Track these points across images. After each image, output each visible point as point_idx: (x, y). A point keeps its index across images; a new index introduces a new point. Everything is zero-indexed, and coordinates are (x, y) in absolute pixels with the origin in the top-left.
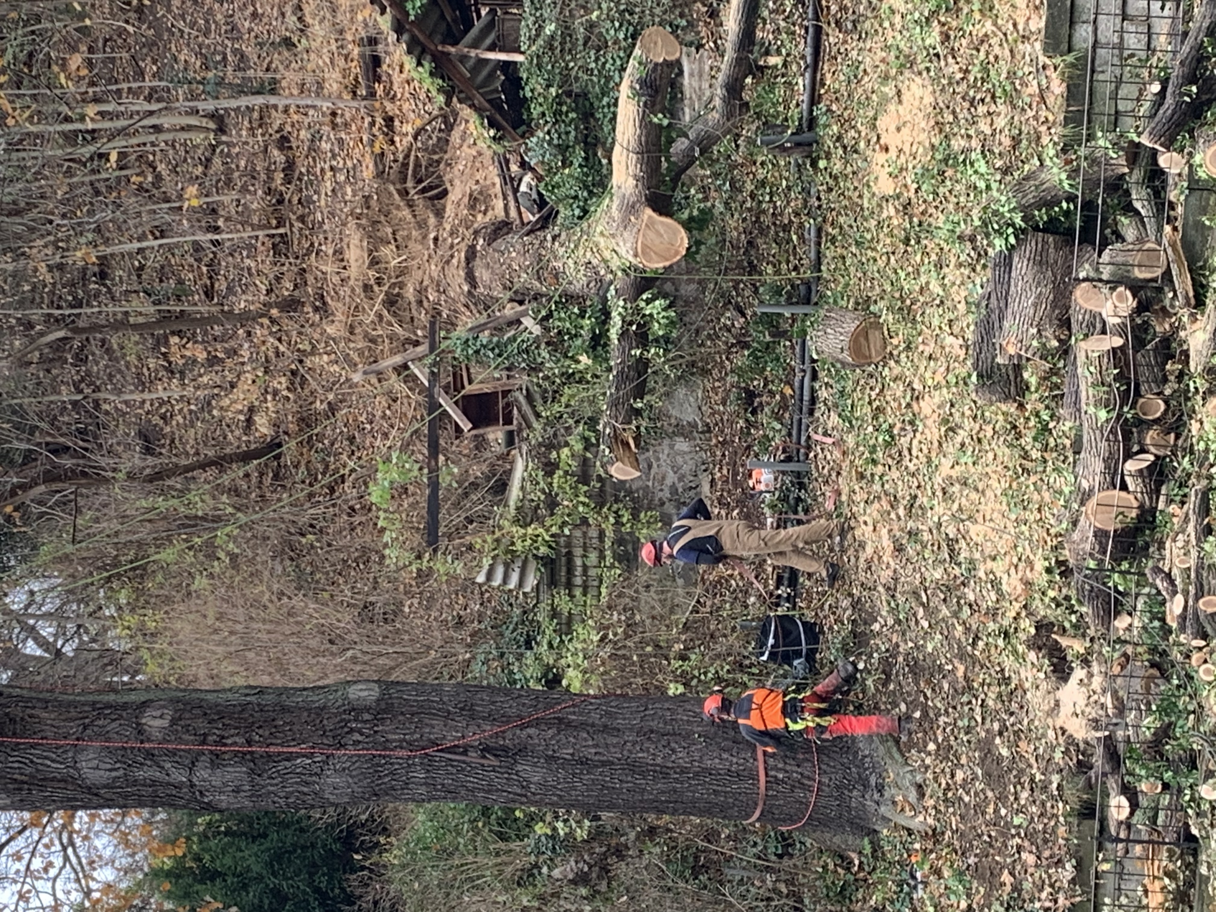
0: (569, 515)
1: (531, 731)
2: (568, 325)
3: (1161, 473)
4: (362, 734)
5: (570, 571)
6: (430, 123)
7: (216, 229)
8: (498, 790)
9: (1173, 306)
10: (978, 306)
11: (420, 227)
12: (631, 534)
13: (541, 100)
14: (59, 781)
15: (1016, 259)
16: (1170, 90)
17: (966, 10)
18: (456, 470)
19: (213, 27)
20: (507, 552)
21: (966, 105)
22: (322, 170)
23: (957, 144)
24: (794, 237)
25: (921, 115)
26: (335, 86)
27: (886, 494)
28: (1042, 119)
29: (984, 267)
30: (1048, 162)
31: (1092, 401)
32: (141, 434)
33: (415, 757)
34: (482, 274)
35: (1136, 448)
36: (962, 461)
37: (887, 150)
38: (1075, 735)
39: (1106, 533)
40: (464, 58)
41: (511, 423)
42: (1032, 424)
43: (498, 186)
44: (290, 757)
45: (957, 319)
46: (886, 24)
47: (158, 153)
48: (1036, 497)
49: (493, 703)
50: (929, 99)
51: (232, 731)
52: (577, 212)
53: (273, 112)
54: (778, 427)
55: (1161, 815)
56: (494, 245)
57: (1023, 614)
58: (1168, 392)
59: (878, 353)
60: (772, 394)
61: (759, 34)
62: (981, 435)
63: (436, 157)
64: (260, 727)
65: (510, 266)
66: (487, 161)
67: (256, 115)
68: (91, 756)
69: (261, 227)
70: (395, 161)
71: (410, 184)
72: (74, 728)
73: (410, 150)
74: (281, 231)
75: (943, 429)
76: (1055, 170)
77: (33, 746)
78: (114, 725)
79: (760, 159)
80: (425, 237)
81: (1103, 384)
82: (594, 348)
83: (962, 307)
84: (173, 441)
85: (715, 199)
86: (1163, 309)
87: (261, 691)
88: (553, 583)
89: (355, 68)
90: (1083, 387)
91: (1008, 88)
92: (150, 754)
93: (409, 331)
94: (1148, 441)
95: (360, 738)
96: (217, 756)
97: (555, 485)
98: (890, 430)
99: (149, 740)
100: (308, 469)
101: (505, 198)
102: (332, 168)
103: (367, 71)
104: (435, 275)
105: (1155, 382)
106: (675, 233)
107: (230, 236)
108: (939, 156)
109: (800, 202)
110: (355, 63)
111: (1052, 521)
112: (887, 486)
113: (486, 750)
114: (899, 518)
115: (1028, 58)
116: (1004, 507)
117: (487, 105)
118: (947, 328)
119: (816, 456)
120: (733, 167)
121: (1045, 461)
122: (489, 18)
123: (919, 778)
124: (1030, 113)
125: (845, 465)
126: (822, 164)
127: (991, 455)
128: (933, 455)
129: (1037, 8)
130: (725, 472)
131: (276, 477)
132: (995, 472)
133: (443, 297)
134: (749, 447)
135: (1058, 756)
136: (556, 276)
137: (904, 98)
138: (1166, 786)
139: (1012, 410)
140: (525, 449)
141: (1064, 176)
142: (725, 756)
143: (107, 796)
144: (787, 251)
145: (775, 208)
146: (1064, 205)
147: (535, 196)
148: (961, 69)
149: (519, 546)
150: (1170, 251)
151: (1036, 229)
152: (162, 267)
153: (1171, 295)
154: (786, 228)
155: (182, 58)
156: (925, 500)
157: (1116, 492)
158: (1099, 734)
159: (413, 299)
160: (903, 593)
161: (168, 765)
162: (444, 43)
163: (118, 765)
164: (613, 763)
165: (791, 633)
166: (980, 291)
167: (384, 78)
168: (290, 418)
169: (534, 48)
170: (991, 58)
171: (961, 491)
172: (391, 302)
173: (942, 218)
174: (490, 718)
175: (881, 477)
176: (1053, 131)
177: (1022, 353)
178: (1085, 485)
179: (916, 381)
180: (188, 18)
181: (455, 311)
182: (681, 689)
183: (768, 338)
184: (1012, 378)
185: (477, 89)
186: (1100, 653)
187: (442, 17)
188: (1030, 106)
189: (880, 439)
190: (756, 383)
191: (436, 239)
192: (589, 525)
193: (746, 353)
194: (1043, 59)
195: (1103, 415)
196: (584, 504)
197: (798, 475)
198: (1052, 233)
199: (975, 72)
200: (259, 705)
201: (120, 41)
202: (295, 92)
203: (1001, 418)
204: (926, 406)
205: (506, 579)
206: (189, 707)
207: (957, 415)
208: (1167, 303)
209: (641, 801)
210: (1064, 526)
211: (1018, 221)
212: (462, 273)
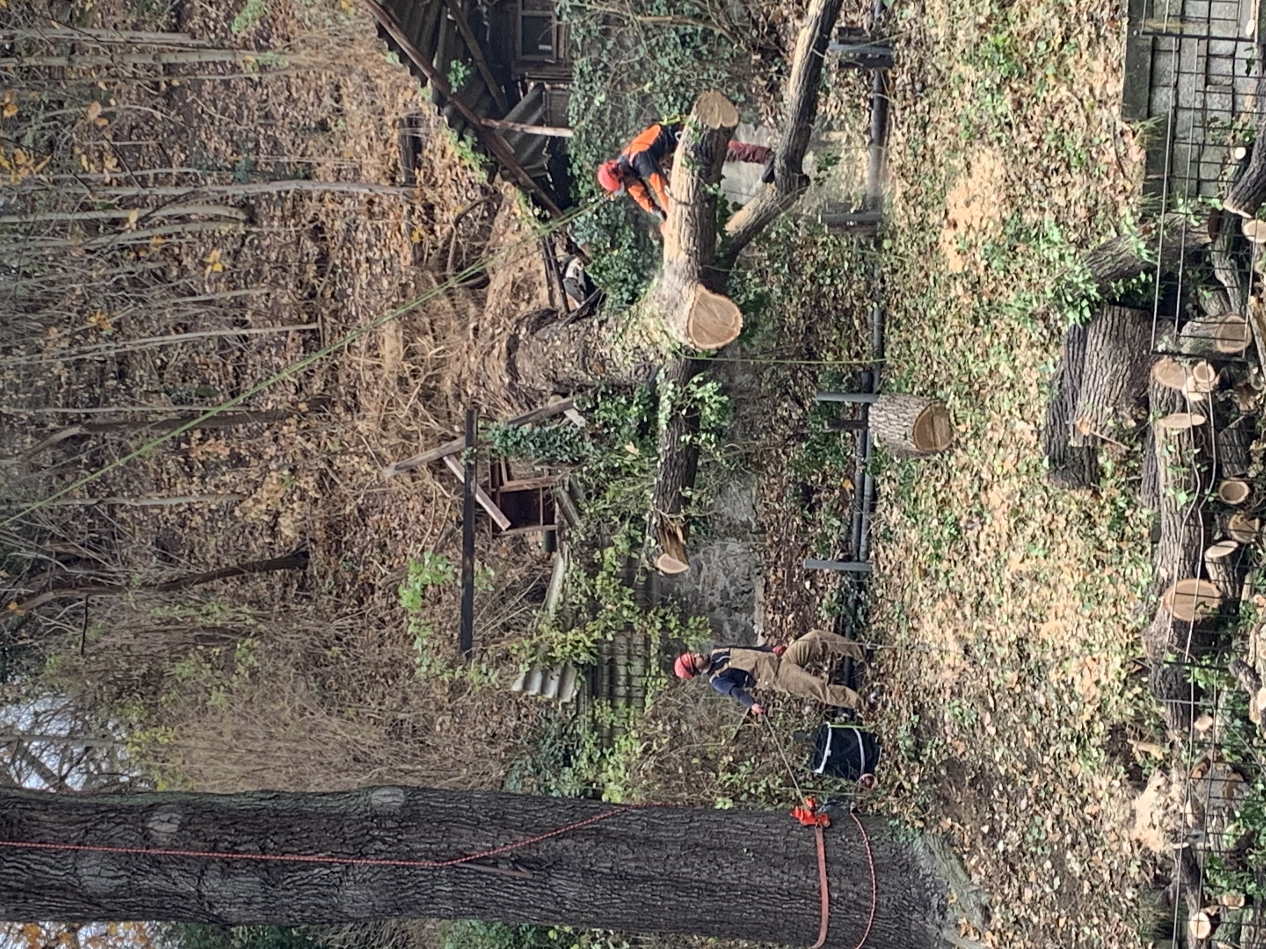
0: (612, 620)
1: (568, 842)
2: (614, 416)
3: (1244, 561)
4: (385, 843)
5: (613, 682)
6: (473, 208)
7: (244, 324)
8: (529, 906)
9: (1257, 383)
10: (1050, 386)
11: (459, 317)
12: (679, 640)
13: (589, 177)
14: (58, 889)
15: (1091, 334)
16: (1255, 153)
17: (1039, 75)
18: (492, 573)
19: (246, 112)
20: (546, 658)
21: (1039, 175)
22: (358, 262)
23: (1030, 217)
24: (857, 322)
25: (991, 188)
26: (373, 173)
27: (951, 592)
28: (1120, 188)
29: (1058, 345)
30: (1126, 231)
31: (1171, 482)
32: (157, 543)
33: (441, 868)
34: (524, 364)
35: (1217, 536)
36: (1033, 554)
37: (955, 226)
38: (1152, 848)
39: (1185, 625)
40: (508, 134)
41: (552, 523)
42: (1106, 512)
43: (543, 273)
44: (307, 867)
45: (1028, 403)
46: (956, 93)
47: (185, 246)
48: (1111, 590)
49: (527, 812)
50: (1000, 171)
51: (245, 838)
52: (626, 296)
53: (307, 201)
54: (837, 523)
55: (1244, 930)
56: (538, 334)
57: (1097, 718)
58: (1252, 474)
59: (944, 442)
60: (831, 489)
61: (821, 109)
62: (1053, 527)
63: (477, 244)
64: (276, 833)
65: (554, 355)
66: (532, 247)
67: (289, 204)
68: (93, 862)
69: (291, 321)
70: (434, 248)
71: (449, 271)
72: (75, 833)
73: (450, 236)
74: (313, 326)
75: (1013, 521)
76: (1133, 239)
77: (30, 851)
78: (118, 829)
79: (820, 240)
80: (464, 327)
81: (1183, 465)
82: (641, 437)
83: (1033, 390)
84: (192, 551)
85: (772, 284)
86: (1248, 386)
87: (278, 796)
88: (594, 692)
89: (395, 154)
90: (1161, 469)
91: (1084, 156)
92: (156, 862)
93: (446, 426)
94: (1231, 526)
95: (383, 847)
96: (228, 864)
97: (598, 587)
98: (956, 523)
99: (155, 846)
100: (335, 579)
101: (550, 284)
102: (368, 260)
103: (407, 156)
104: (474, 367)
105: (1239, 463)
106: (729, 312)
107: (258, 331)
108: (1010, 231)
109: (862, 286)
110: (395, 148)
111: (1128, 617)
112: (952, 584)
113: (518, 862)
114: (965, 617)
115: (1105, 124)
116: (1078, 602)
117: (532, 183)
118: (1017, 413)
119: (877, 556)
120: (792, 248)
121: (1121, 552)
122: (536, 93)
123: (984, 899)
124: (1107, 182)
125: (909, 563)
126: (886, 244)
127: (1063, 547)
128: (1002, 549)
129: (1114, 70)
130: (780, 574)
131: (301, 587)
132: (1068, 565)
133: (482, 391)
134: (805, 547)
135: (1133, 870)
136: (603, 364)
137: (973, 170)
138: (1249, 900)
139: (1087, 498)
140: (566, 548)
141: (1142, 245)
142: (776, 873)
143: (109, 906)
144: (848, 337)
145: (836, 292)
146: (1143, 276)
147: (581, 281)
148: (1034, 139)
149: (558, 653)
150: (1254, 323)
151: (1113, 302)
152: (186, 365)
153: (1255, 371)
154: (848, 313)
155: (212, 145)
156: (993, 597)
157: (1197, 581)
158: (1177, 846)
159: (450, 393)
160: (968, 699)
161: (174, 874)
162: (487, 117)
163: (121, 873)
164: (654, 878)
165: (848, 745)
166: (1053, 370)
167: (425, 164)
168: (317, 525)
169: (583, 123)
170: (1066, 126)
171: (1031, 587)
172: (427, 396)
173: (1013, 296)
174: (523, 828)
175: (946, 573)
176: (1131, 200)
177: (1097, 433)
178: (1164, 574)
179: (985, 469)
180: (220, 104)
181: (496, 406)
182: (729, 804)
183: (827, 429)
184: (1086, 463)
185: (522, 166)
186: (1179, 759)
187: (487, 91)
188: (1107, 175)
189: (946, 533)
190: (814, 478)
191: (476, 329)
192: (633, 631)
193: (804, 445)
194: (1121, 125)
195: (1182, 497)
196: (628, 607)
197: (858, 575)
198: (1130, 307)
199: (1049, 139)
200: (275, 810)
201: (147, 128)
202: (331, 179)
203: (1074, 507)
204: (995, 497)
205: (543, 689)
206: (199, 812)
207: (1027, 506)
208: (1252, 379)
209: (684, 921)
210: (1141, 620)
211: (1093, 292)
212: (503, 365)
